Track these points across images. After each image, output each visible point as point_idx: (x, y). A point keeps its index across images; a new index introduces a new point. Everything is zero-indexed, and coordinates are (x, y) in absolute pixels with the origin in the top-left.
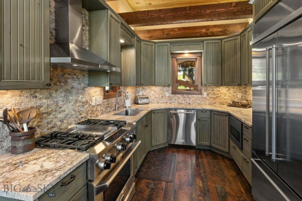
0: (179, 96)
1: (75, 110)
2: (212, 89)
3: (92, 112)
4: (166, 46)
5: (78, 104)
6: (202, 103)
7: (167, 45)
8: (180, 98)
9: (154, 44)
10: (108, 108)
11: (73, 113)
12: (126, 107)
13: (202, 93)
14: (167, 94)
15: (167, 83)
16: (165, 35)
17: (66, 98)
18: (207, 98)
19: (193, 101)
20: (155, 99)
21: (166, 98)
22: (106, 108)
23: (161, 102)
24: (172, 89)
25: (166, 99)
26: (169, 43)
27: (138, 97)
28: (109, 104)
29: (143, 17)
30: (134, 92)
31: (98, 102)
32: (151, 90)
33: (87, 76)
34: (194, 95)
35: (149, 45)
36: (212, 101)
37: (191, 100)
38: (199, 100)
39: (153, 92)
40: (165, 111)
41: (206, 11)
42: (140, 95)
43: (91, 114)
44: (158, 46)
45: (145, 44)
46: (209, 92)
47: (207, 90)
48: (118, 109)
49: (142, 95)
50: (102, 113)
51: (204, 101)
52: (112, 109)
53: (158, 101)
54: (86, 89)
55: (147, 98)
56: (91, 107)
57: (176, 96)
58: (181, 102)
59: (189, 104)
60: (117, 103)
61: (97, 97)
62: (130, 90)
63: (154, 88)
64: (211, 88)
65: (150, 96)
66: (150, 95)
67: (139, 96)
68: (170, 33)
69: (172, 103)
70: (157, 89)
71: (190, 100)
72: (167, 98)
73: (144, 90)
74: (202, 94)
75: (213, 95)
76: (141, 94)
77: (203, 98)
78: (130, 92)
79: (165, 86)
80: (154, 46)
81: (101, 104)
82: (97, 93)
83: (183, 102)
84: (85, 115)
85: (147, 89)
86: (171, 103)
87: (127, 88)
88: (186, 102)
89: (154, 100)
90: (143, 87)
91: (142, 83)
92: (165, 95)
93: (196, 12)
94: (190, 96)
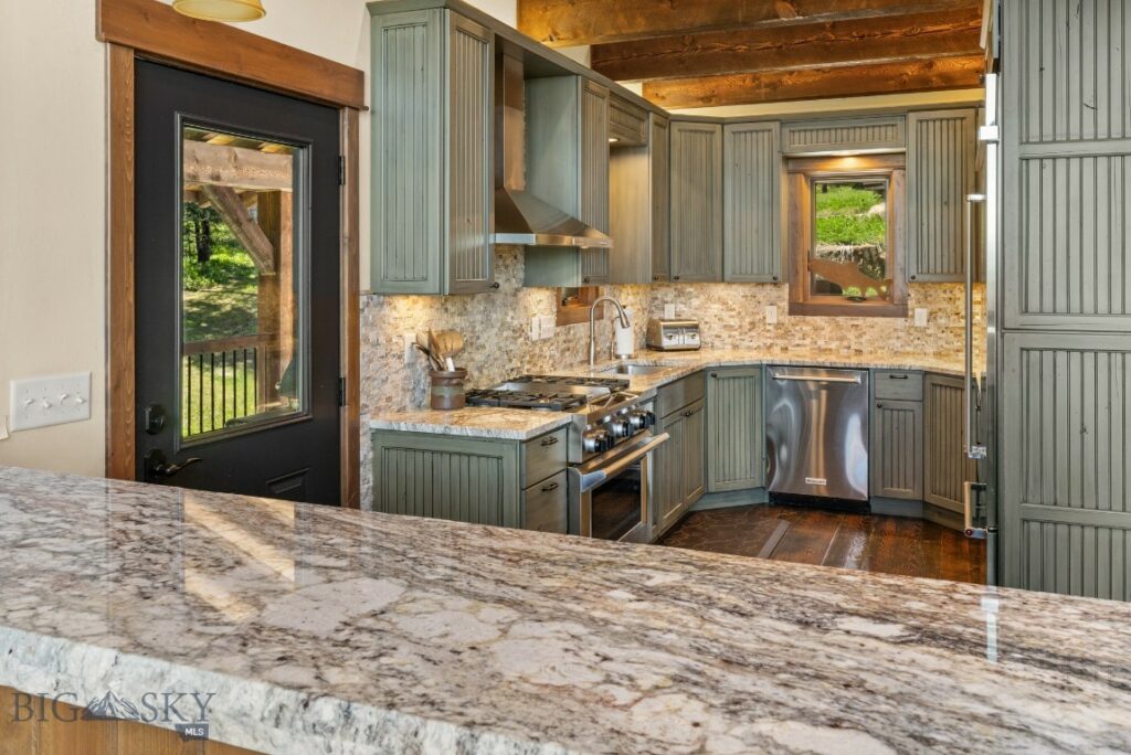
0: (819, 320)
1: (500, 349)
2: (948, 295)
3: (532, 357)
4: (766, 134)
5: (505, 334)
6: (908, 349)
7: (769, 131)
8: (823, 329)
9: (719, 126)
10: (567, 353)
11: (498, 353)
12: (618, 357)
13: (907, 309)
14: (772, 315)
15: (767, 271)
16: (763, 90)
17: (487, 316)
18: (928, 332)
19: (871, 342)
20: (725, 334)
21: (769, 331)
22: (563, 352)
23: (746, 343)
24: (790, 294)
25: (768, 335)
26: (778, 124)
27: (658, 326)
28: (570, 341)
29: (676, 55)
30: (645, 305)
31: (545, 331)
32: (709, 299)
33: (521, 258)
34: (877, 319)
35: (701, 132)
36: (947, 343)
37: (863, 340)
38: (898, 338)
39: (716, 306)
40: (756, 372)
41: (890, 33)
42: (666, 317)
43: (529, 362)
44: (734, 133)
45: (686, 131)
46: (934, 307)
47: (929, 299)
48: (595, 359)
49: (673, 317)
50: (553, 366)
51: (916, 342)
52: (578, 359)
53: (738, 343)
54: (521, 294)
55: (695, 328)
56: (529, 343)
57: (808, 324)
58: (824, 347)
59: (859, 352)
60: (592, 338)
61: (542, 317)
62: (630, 297)
63: (719, 290)
64: (945, 292)
65: (706, 323)
66: (706, 319)
67: (663, 320)
68: (780, 82)
69: (790, 348)
70: (733, 293)
71: (860, 336)
72: (771, 328)
73: (682, 299)
74: (910, 313)
75: (953, 317)
76: (670, 312)
77: (912, 331)
78: (632, 305)
79: (763, 284)
80: (718, 135)
81: (549, 339)
82: (542, 306)
83: (833, 345)
84: (519, 365)
85: (695, 293)
86: (787, 349)
87: (621, 291)
88: (845, 343)
89: (719, 337)
90: (679, 287)
91: (675, 273)
92: (764, 318)
93: (854, 34)
94: (860, 321)
